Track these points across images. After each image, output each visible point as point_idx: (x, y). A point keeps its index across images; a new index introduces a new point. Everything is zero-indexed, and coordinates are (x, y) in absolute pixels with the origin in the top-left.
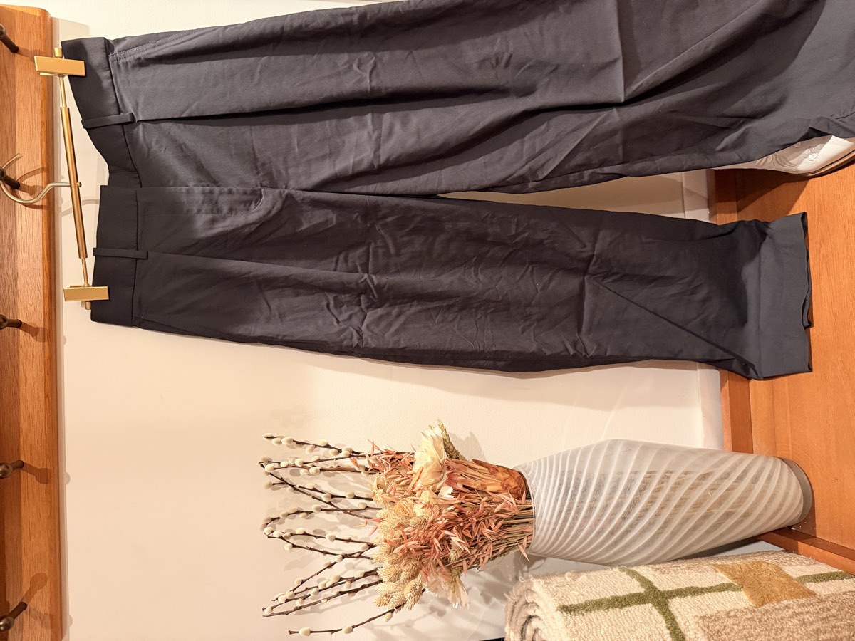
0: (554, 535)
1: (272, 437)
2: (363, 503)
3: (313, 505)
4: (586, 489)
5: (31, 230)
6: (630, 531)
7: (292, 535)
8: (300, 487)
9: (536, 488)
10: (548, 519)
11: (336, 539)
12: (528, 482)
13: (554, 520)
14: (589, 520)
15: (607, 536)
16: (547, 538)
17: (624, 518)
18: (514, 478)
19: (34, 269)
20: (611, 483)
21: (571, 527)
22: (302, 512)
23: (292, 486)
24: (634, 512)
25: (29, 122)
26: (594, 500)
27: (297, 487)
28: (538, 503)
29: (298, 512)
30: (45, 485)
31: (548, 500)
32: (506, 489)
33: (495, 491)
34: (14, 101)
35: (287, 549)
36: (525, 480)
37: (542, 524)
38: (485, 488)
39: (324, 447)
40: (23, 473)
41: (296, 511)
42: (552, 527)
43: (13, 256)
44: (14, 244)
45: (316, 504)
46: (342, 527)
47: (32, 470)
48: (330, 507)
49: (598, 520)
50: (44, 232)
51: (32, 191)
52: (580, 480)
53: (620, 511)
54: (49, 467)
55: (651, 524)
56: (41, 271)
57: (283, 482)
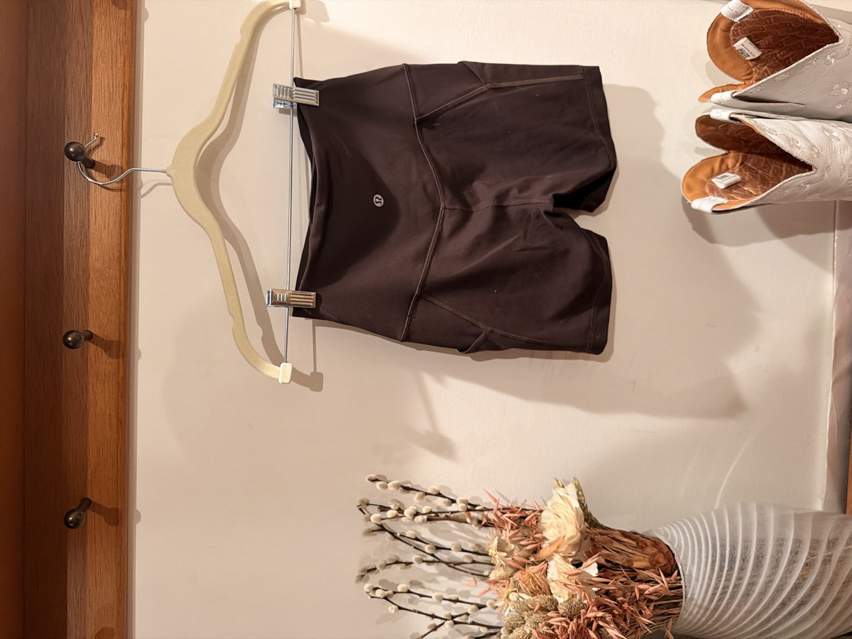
0: (704, 619)
1: (377, 480)
2: (468, 557)
3: (413, 556)
4: (742, 569)
5: (107, 223)
6: (788, 619)
7: (395, 593)
8: (401, 535)
9: (686, 565)
10: (699, 602)
11: (444, 599)
12: (676, 558)
13: (705, 604)
14: (745, 605)
15: (763, 622)
16: (696, 620)
17: (784, 604)
18: (663, 553)
19: (110, 269)
20: (771, 562)
21: (724, 612)
22: (401, 563)
23: (392, 534)
24: (796, 598)
25: (109, 83)
26: (752, 584)
27: (398, 535)
28: (690, 583)
29: (397, 562)
30: (115, 528)
31: (701, 579)
32: (655, 565)
33: (641, 567)
34: (92, 55)
35: (393, 611)
36: (673, 555)
37: (692, 607)
38: (632, 564)
39: (436, 495)
40: (90, 513)
41: (394, 561)
42: (702, 611)
43: (84, 254)
44: (86, 236)
45: (416, 553)
46: (441, 579)
47: (100, 509)
48: (430, 558)
49: (755, 605)
50: (123, 224)
51: (109, 171)
52: (735, 558)
53: (780, 596)
54: (119, 507)
55: (812, 612)
56: (117, 272)
57: (382, 529)
